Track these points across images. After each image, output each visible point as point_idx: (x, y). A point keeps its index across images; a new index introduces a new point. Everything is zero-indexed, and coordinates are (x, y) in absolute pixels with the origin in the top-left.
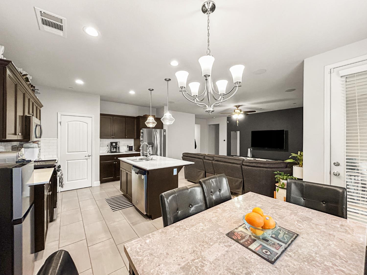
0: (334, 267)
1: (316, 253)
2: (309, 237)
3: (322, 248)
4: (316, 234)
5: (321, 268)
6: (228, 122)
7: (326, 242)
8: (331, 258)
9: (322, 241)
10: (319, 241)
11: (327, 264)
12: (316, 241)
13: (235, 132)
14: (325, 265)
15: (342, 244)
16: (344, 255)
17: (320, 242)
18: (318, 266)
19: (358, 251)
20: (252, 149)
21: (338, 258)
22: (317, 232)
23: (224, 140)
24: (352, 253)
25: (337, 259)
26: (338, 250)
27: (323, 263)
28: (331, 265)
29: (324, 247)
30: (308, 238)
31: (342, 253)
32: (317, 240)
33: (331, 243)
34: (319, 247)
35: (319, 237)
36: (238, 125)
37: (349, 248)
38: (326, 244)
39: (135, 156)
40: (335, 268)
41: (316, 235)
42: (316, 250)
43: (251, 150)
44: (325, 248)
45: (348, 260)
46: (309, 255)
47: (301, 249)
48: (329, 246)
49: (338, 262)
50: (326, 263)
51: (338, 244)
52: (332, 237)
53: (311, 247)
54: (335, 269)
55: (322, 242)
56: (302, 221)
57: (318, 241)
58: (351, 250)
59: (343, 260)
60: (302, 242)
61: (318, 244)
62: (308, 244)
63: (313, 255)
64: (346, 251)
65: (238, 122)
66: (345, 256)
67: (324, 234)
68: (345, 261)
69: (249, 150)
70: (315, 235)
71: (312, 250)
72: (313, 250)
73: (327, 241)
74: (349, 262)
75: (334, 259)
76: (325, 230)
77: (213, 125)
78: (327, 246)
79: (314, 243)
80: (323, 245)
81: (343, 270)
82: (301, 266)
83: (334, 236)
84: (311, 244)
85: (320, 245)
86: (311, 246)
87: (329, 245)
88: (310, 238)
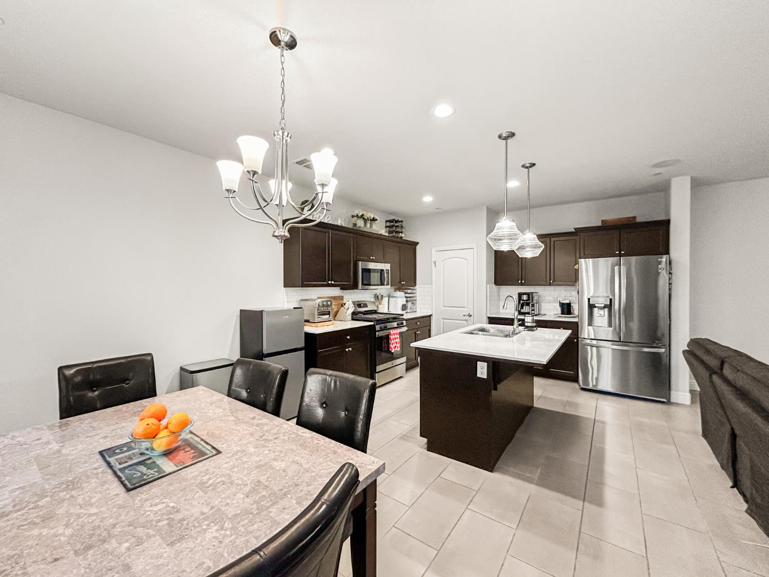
0: (34, 505)
1: (72, 497)
2: (111, 505)
3: (72, 510)
4: (111, 520)
5: (48, 490)
7: (78, 525)
8: (46, 510)
9: (85, 519)
10: (91, 515)
11: (45, 500)
12: (94, 510)
14: (46, 496)
15: (46, 552)
16: (30, 533)
17: (85, 514)
18: (53, 489)
19: (6, 568)
21: (36, 520)
22: (114, 526)
24: (16, 552)
25: (36, 517)
26: (45, 531)
27: (51, 496)
28: (40, 503)
29: (72, 513)
30: (109, 503)
31: (36, 532)
32: (95, 514)
33: (69, 532)
34: (78, 507)
35: (98, 520)
37: (29, 554)
38: (74, 521)
39: (563, 329)
40: (32, 506)
41: (107, 519)
42: (78, 501)
44: (69, 515)
45: (19, 532)
46: (79, 487)
47: (96, 483)
48: (64, 523)
49: (32, 516)
50: (48, 499)
51: (54, 542)
52: (78, 546)
53: (88, 497)
54: (30, 504)
55: (82, 517)
56: (173, 519)
57: (91, 512)
58: (20, 556)
59: (27, 525)
60: (108, 489)
61: (86, 510)
62: (98, 496)
63: (73, 493)
64: (30, 543)
66: (26, 533)
67: (100, 535)
68: (23, 525)
70: (107, 517)
71: (82, 494)
72: (82, 496)
73: (79, 527)
74: (15, 531)
75: (41, 513)
76: (106, 546)
78: (69, 520)
79: (91, 505)
80: (79, 516)
81: (19, 513)
82: (73, 473)
83: (76, 553)
84: (93, 500)
85: (82, 511)
86: (91, 498)
87: (67, 526)
88: (108, 505)
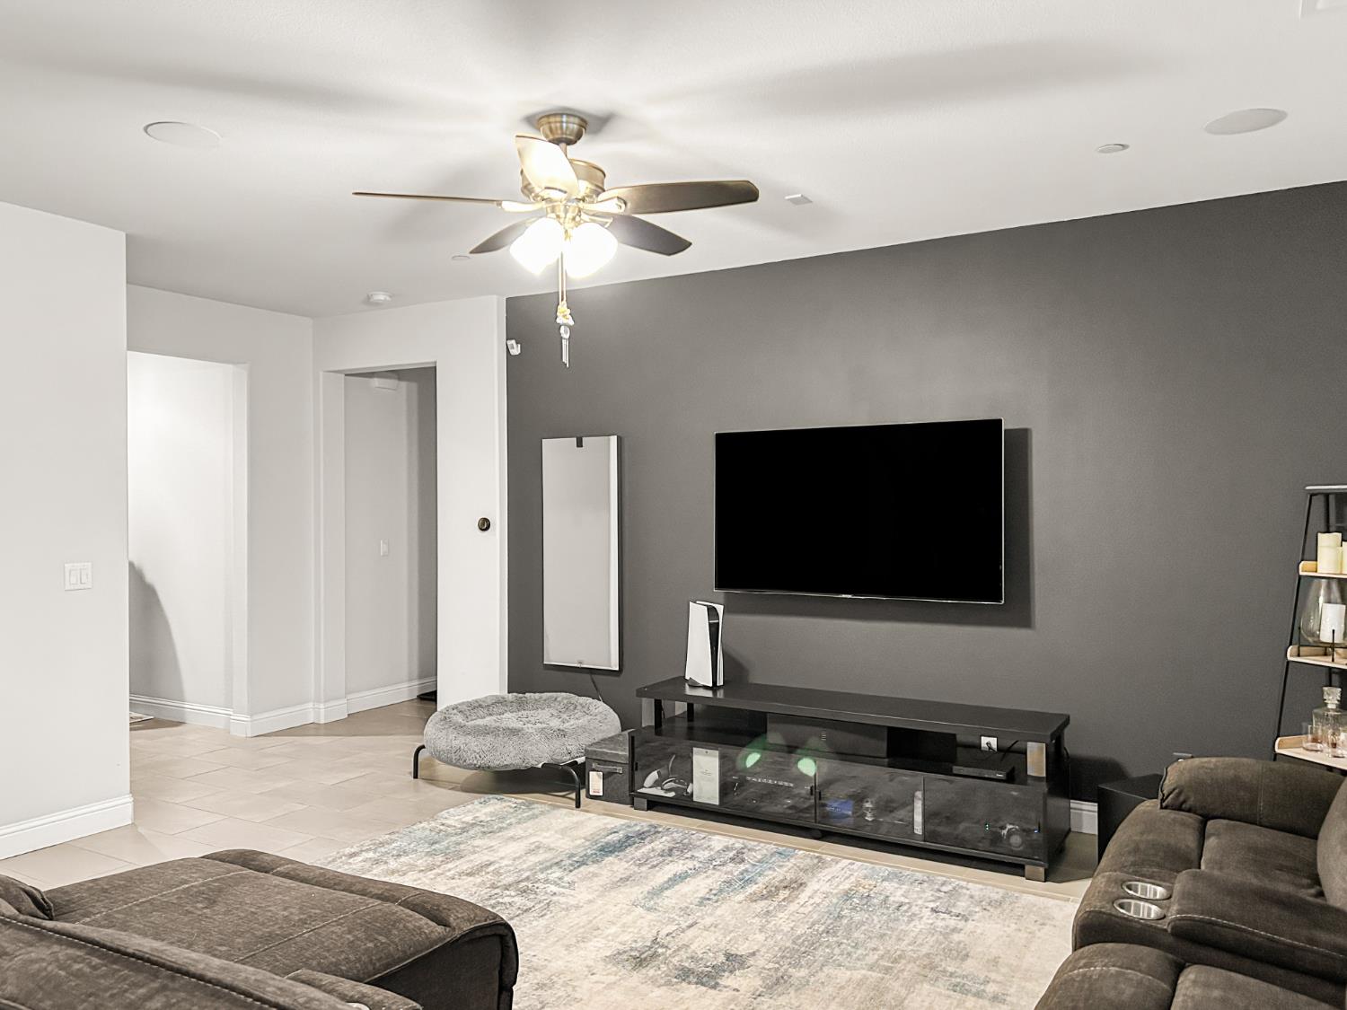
6: (516, 351)
13: (580, 444)
20: (720, 609)
23: (485, 525)
36: (565, 359)
43: (712, 612)
65: (564, 316)
69: (698, 616)
77: (390, 383)
